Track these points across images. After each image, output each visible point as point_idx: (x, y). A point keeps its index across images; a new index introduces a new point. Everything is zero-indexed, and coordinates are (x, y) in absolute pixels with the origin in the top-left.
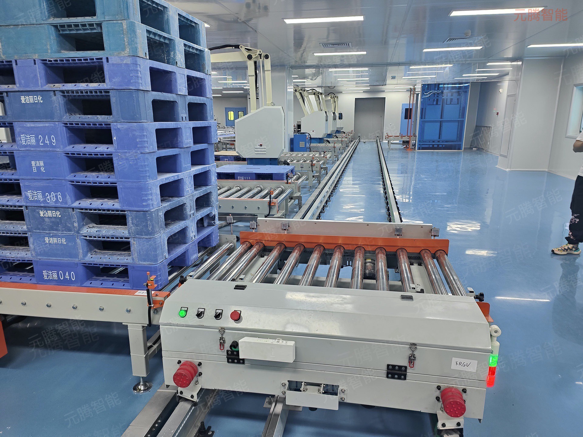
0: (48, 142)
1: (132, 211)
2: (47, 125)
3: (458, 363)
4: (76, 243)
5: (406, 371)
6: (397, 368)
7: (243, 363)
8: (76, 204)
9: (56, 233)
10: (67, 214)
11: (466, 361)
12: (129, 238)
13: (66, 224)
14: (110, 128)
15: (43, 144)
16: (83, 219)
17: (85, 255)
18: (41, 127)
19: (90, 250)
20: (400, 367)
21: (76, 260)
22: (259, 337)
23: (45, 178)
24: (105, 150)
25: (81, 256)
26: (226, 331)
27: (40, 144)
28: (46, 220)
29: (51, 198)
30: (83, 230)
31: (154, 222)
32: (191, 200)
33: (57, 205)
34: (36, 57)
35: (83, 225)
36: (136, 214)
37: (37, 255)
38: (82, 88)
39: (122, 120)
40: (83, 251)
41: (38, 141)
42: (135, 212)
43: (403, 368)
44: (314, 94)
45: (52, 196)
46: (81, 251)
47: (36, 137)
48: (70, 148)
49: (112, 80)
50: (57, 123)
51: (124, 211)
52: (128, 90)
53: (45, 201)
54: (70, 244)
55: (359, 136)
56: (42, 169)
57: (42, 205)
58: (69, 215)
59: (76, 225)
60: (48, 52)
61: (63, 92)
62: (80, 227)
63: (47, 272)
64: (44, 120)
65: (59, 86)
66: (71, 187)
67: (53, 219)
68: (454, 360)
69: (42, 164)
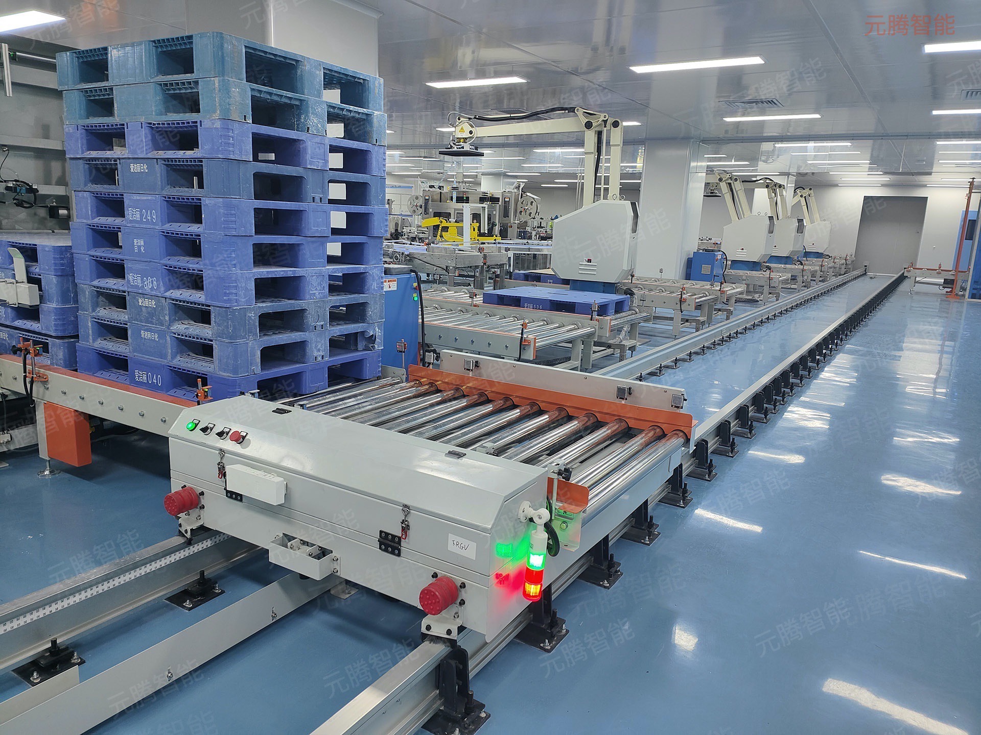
0: (149, 218)
1: (215, 306)
2: (150, 198)
3: (455, 543)
4: (166, 340)
5: (399, 543)
6: (390, 537)
7: (241, 500)
8: (168, 294)
9: (150, 326)
10: (161, 304)
11: (465, 542)
12: (212, 341)
13: (159, 316)
14: (199, 204)
15: (145, 220)
16: (176, 313)
17: (173, 357)
18: (145, 200)
19: (181, 352)
20: (394, 536)
21: (164, 362)
22: (253, 467)
23: (143, 260)
24: (195, 230)
25: (169, 357)
26: (226, 455)
27: (144, 220)
28: (144, 309)
29: (147, 284)
30: (173, 325)
31: (237, 323)
32: (320, 307)
33: (152, 292)
34: (143, 120)
35: (175, 320)
36: (219, 310)
37: (134, 351)
38: (179, 157)
39: (212, 195)
40: (172, 351)
41: (141, 216)
42: (218, 308)
43: (397, 539)
44: (767, 187)
45: (149, 281)
46: (170, 351)
47: (141, 211)
48: (168, 227)
49: (204, 147)
50: (157, 196)
51: (209, 306)
52: (217, 160)
53: (143, 287)
54: (161, 341)
55: (866, 266)
56: (142, 249)
57: (140, 291)
58: (162, 306)
59: (167, 318)
60: (152, 115)
61: (164, 159)
62: (171, 322)
63: (139, 373)
64: (148, 192)
65: (162, 154)
66: (164, 271)
67: (150, 309)
68: (451, 537)
69: (142, 243)
